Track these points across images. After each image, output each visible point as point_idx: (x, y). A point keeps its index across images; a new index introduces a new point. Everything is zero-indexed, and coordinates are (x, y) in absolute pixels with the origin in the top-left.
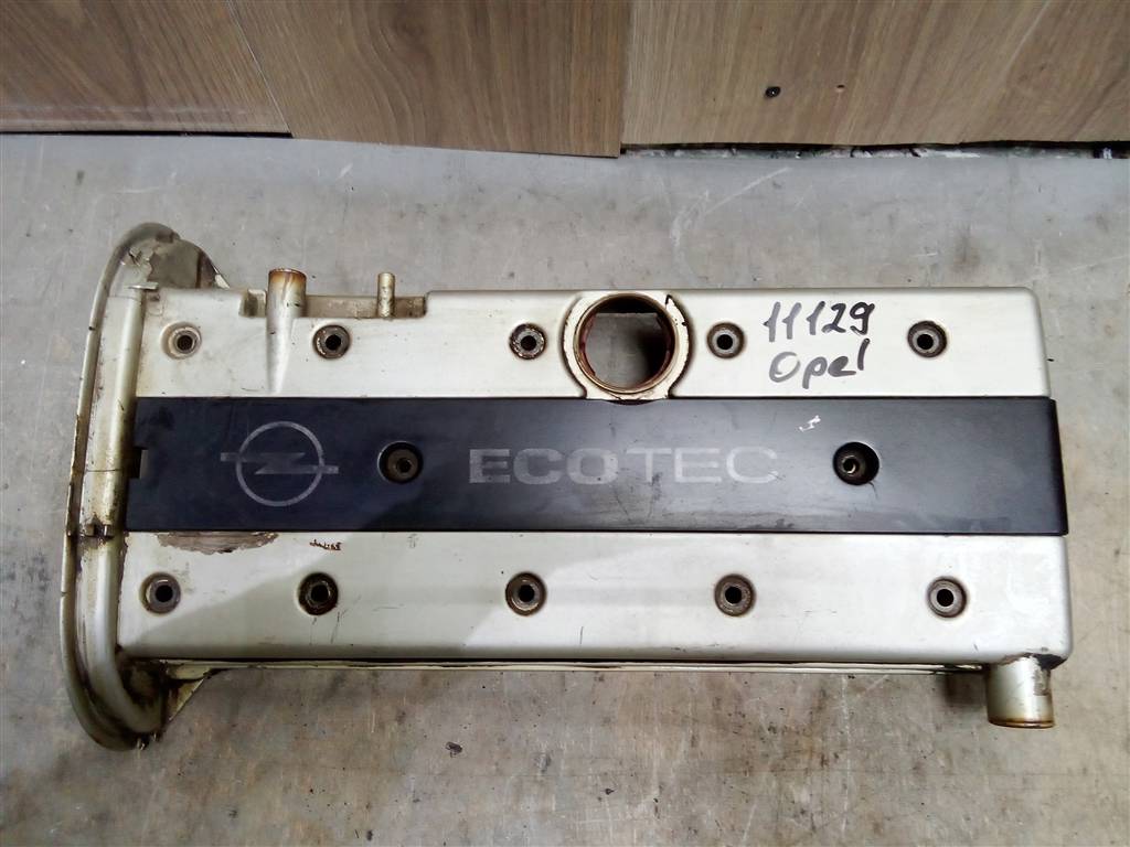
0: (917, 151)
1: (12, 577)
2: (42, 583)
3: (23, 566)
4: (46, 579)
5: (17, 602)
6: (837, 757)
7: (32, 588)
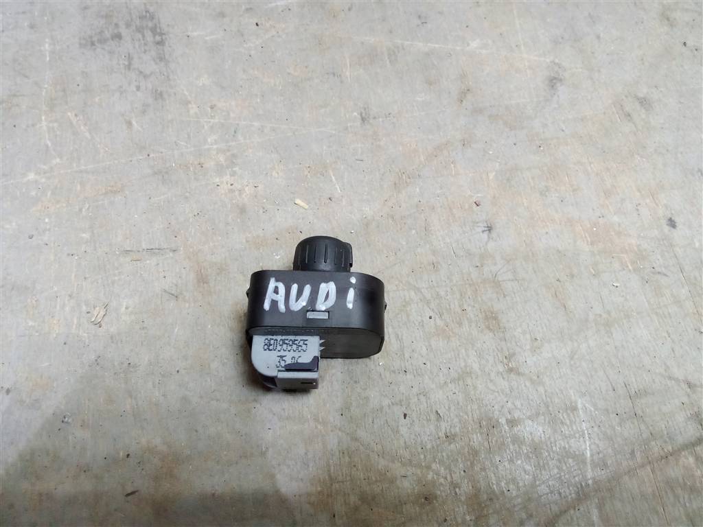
1: (118, 37)
2: (158, 38)
3: (128, 25)
4: (161, 34)
5: (130, 58)
7: (145, 44)
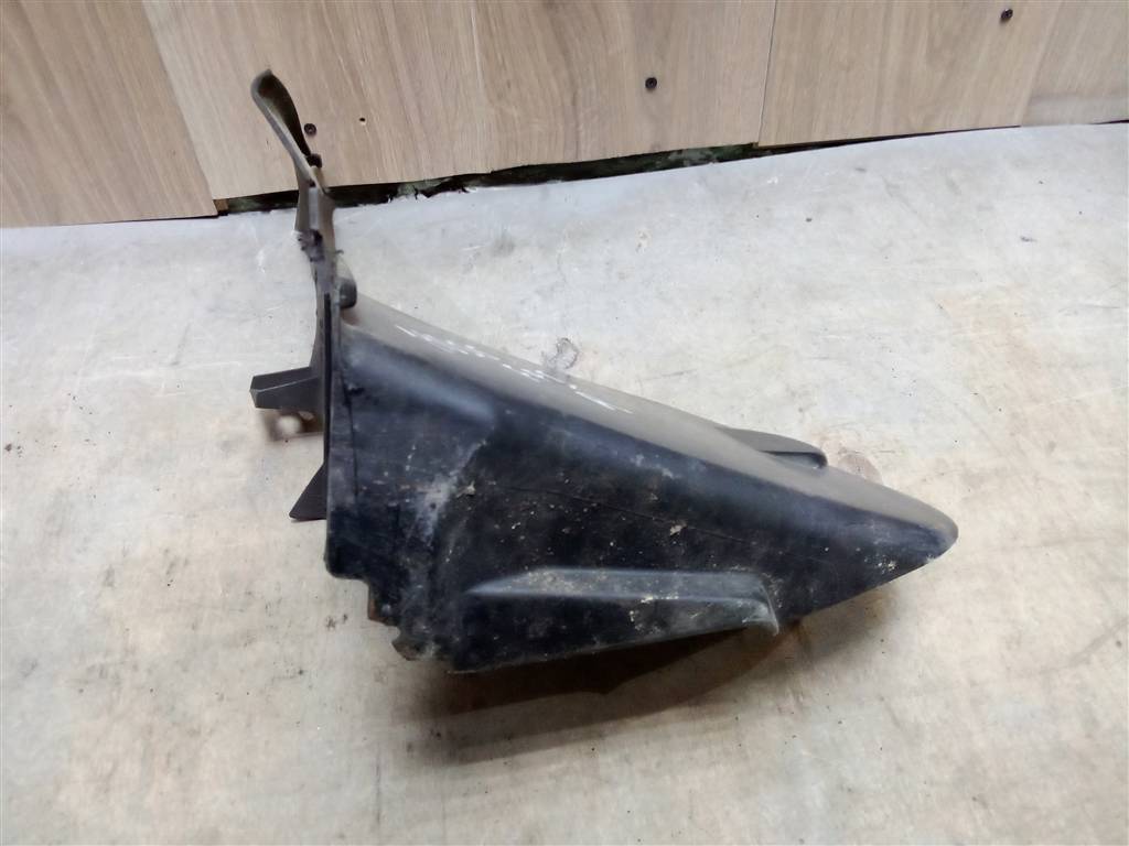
0: (467, 189)
6: (345, 617)
